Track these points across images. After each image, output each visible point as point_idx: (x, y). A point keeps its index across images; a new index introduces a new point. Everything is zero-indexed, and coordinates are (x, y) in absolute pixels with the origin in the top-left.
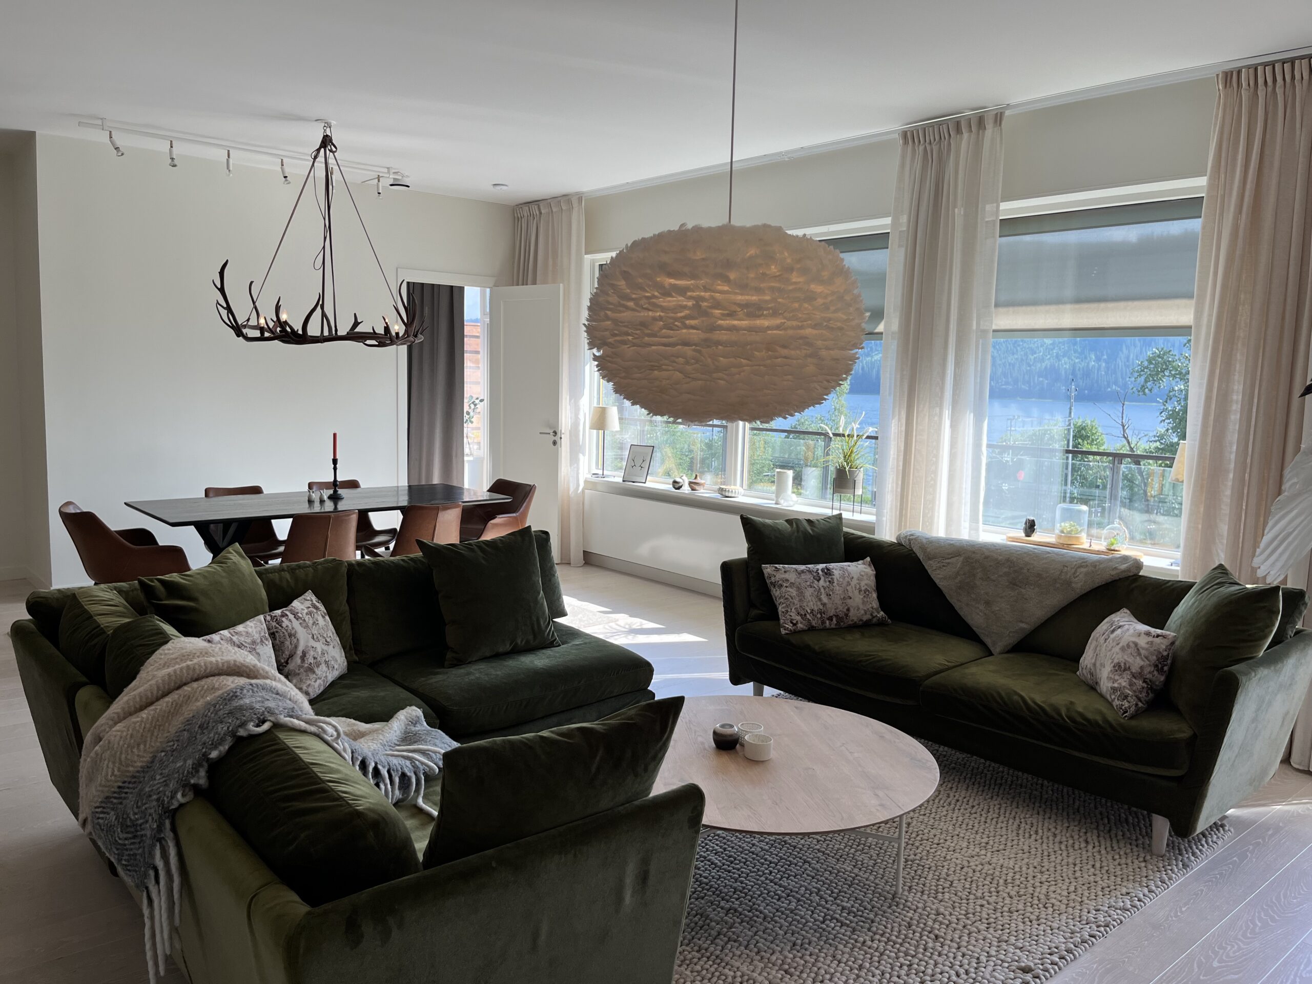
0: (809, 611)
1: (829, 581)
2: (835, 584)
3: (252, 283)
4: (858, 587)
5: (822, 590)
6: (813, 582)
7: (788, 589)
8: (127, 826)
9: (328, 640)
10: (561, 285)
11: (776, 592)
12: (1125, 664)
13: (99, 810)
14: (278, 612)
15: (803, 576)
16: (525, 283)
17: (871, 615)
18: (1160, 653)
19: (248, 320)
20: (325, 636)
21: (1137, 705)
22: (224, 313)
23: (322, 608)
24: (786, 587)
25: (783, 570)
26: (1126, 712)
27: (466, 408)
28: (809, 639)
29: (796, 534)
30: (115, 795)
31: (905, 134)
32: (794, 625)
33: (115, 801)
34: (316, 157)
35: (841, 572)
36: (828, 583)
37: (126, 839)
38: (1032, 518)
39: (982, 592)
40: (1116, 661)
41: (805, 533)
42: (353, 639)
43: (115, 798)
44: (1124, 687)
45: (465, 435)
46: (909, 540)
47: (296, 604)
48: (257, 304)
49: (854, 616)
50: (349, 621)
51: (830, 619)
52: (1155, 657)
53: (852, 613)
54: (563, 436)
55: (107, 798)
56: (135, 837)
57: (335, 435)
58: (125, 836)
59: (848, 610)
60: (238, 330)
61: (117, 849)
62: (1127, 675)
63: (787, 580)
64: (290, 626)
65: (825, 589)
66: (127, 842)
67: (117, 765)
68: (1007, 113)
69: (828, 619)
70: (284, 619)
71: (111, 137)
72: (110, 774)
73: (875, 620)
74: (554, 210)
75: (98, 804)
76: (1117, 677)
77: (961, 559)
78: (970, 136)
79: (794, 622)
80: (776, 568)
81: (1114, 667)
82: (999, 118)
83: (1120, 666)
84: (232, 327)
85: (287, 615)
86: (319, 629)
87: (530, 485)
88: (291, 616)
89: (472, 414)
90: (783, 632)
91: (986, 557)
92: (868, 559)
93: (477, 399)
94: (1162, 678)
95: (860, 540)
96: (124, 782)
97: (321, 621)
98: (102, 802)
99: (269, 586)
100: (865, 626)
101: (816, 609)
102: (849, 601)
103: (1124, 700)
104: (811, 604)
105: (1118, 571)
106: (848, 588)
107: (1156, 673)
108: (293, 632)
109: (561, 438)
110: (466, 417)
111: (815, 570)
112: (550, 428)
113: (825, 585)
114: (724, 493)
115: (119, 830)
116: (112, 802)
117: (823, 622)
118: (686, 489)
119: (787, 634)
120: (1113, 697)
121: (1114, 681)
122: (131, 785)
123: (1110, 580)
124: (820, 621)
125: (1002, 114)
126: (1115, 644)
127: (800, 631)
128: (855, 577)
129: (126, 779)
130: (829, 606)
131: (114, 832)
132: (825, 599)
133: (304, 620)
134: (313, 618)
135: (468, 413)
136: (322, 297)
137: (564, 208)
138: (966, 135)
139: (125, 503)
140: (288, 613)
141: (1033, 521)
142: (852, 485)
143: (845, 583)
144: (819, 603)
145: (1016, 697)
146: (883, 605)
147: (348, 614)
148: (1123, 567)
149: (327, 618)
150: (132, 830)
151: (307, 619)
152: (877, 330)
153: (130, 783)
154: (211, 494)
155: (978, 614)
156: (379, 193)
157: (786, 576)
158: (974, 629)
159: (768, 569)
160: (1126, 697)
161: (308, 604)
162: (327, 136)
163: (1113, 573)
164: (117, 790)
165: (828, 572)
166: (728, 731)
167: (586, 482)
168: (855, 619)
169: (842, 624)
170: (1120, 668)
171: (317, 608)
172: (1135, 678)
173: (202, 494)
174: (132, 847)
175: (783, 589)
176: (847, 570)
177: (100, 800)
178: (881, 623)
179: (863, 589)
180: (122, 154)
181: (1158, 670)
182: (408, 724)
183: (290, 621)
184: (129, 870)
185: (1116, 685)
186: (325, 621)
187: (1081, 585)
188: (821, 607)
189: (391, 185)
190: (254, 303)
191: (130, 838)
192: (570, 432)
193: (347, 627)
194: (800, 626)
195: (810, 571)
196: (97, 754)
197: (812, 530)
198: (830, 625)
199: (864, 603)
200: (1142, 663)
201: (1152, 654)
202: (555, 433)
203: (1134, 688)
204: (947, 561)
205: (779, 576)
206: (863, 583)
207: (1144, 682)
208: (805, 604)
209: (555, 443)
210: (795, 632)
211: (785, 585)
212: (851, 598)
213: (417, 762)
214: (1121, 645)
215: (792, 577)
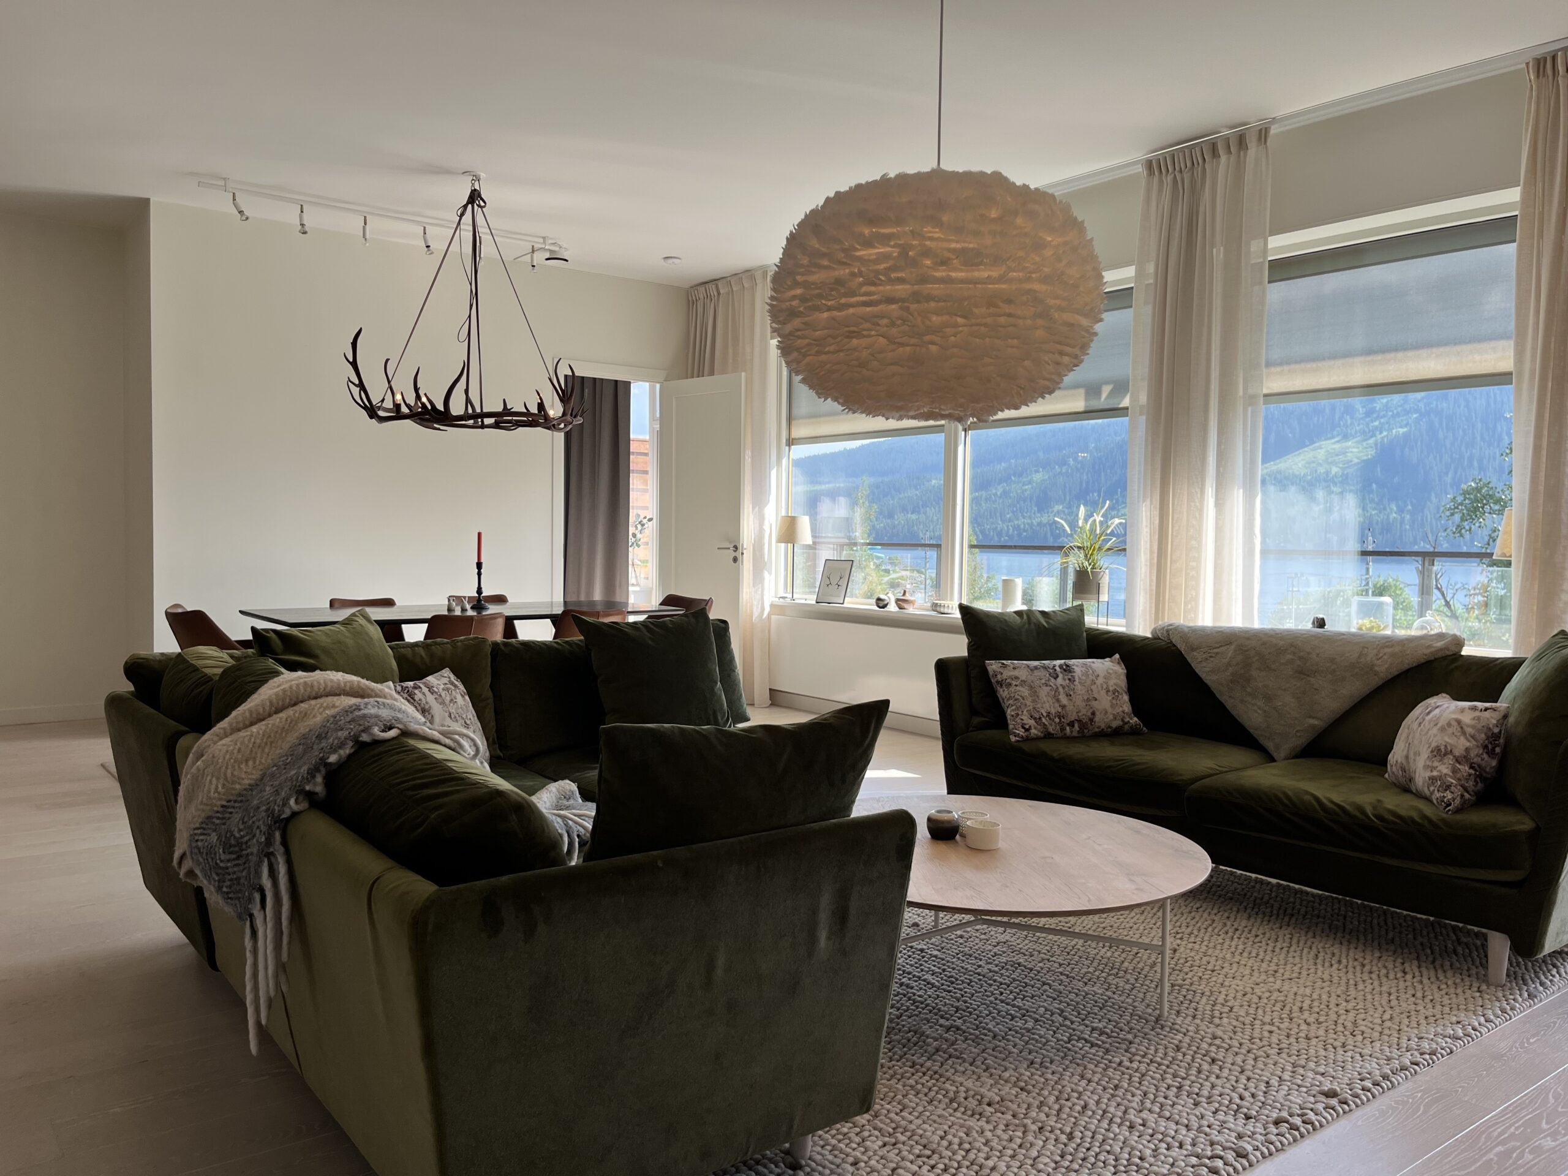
0: (1045, 714)
1: (1069, 679)
2: (1076, 683)
3: (387, 360)
4: (1105, 687)
5: (1061, 689)
6: (1049, 680)
7: (1018, 688)
8: (231, 846)
9: (468, 722)
10: (743, 374)
11: (1003, 693)
12: (1446, 746)
13: (199, 831)
14: (411, 684)
15: (1036, 673)
16: (700, 374)
17: (1122, 720)
18: (1489, 729)
19: (383, 401)
20: (464, 716)
21: (1462, 796)
22: (356, 391)
23: (462, 687)
24: (1016, 686)
25: (1012, 666)
26: (1450, 805)
27: (631, 530)
28: (1047, 747)
29: (1027, 626)
30: (219, 815)
31: (1149, 164)
32: (1027, 730)
33: (218, 821)
34: (462, 215)
35: (1083, 669)
36: (1068, 681)
37: (228, 861)
38: (1321, 616)
39: (1260, 684)
40: (1434, 745)
41: (1039, 626)
42: (497, 731)
43: (218, 818)
44: (1446, 774)
45: (630, 562)
46: (1168, 631)
47: (430, 679)
48: (392, 383)
49: (1101, 721)
50: (492, 710)
51: (1071, 724)
52: (1483, 736)
53: (1098, 718)
54: (745, 552)
55: (209, 818)
56: (238, 858)
57: (479, 535)
58: (228, 857)
59: (1093, 714)
60: (372, 412)
61: (218, 874)
62: (1449, 760)
63: (1017, 678)
64: (423, 700)
65: (1064, 688)
66: (229, 864)
67: (221, 781)
68: (1274, 130)
69: (1068, 725)
70: (416, 691)
71: (234, 199)
72: (213, 791)
73: (1126, 727)
74: (734, 289)
75: (197, 825)
76: (1436, 764)
77: (1233, 647)
78: (1229, 159)
79: (1027, 727)
80: (1003, 664)
81: (1432, 752)
82: (1263, 134)
83: (1439, 750)
84: (365, 408)
85: (420, 688)
86: (458, 708)
87: (705, 600)
88: (425, 690)
89: (639, 536)
90: (1013, 739)
91: (1264, 644)
92: (1117, 656)
93: (645, 518)
94: (1494, 763)
95: (1106, 636)
96: (229, 801)
97: (459, 699)
98: (202, 823)
99: (400, 659)
100: (1114, 734)
101: (1053, 711)
102: (1094, 703)
103: (1446, 790)
104: (1047, 705)
105: (1433, 650)
106: (1093, 687)
107: (1485, 756)
108: (427, 707)
109: (742, 554)
110: (631, 540)
111: (1051, 667)
112: (730, 542)
113: (1064, 683)
114: (938, 609)
115: (221, 851)
116: (213, 823)
117: (1063, 729)
118: (892, 607)
119: (1018, 741)
120: (1432, 789)
121: (1433, 769)
122: (237, 805)
123: (1423, 661)
124: (1058, 727)
125: (1267, 130)
126: (1432, 725)
127: (1033, 739)
128: (1101, 675)
129: (232, 798)
130: (1070, 708)
131: (215, 854)
132: (1064, 700)
133: (440, 695)
134: (451, 695)
135: (634, 535)
136: (467, 366)
137: (746, 285)
138: (1223, 158)
139: (241, 612)
140: (421, 685)
141: (1323, 620)
142: (1095, 590)
143: (1089, 682)
144: (1057, 705)
145: (1307, 797)
146: (1136, 710)
147: (491, 701)
148: (1439, 644)
149: (467, 698)
150: (237, 849)
151: (443, 694)
152: (1121, 406)
153: (235, 801)
154: (336, 605)
155: (1256, 712)
156: (533, 266)
157: (1016, 673)
158: (1252, 731)
159: (993, 666)
160: (1448, 787)
161: (446, 680)
162: (475, 190)
163: (1427, 651)
164: (220, 809)
165: (1067, 669)
166: (945, 817)
167: (772, 606)
168: (1103, 726)
169: (1086, 731)
170: (1440, 753)
171: (456, 686)
172: (1460, 763)
173: (328, 605)
174: (235, 869)
175: (1012, 689)
176: (1090, 666)
177: (200, 820)
178: (1134, 732)
179: (1111, 689)
180: (247, 218)
181: (1487, 753)
182: (560, 798)
183: (424, 694)
184: (231, 898)
185: (1435, 773)
186: (464, 700)
187: (1385, 669)
188: (1060, 710)
189: (547, 259)
190: (389, 382)
191: (234, 860)
192: (754, 545)
193: (490, 713)
194: (1033, 731)
195: (1045, 668)
196: (199, 770)
197: (1046, 622)
198: (1072, 732)
199: (1113, 706)
200: (1468, 744)
201: (1479, 731)
202: (736, 548)
203: (1459, 775)
204: (1216, 650)
205: (1007, 674)
206: (1111, 683)
207: (1471, 767)
208: (1039, 706)
209: (735, 560)
210: (1027, 739)
211: (1014, 683)
212: (1096, 700)
213: (570, 822)
214: (1439, 725)
215: (1023, 674)
